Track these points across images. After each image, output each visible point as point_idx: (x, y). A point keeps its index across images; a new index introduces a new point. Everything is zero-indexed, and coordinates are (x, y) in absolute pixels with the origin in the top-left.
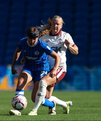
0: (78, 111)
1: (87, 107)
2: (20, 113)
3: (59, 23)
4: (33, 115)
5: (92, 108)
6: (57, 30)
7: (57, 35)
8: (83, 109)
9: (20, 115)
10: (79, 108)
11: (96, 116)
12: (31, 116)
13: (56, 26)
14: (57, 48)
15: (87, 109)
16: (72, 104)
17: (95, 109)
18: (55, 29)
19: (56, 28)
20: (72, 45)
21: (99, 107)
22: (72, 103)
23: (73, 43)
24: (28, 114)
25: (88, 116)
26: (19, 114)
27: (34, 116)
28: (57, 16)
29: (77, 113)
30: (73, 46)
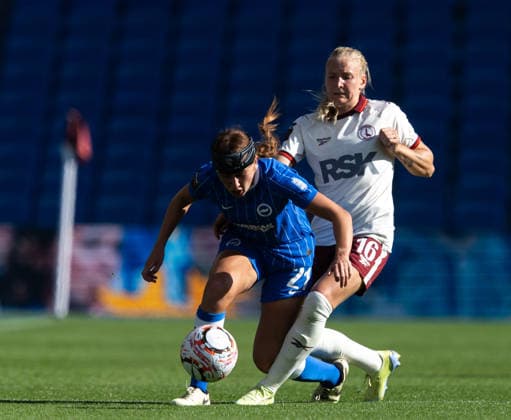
0: (416, 389)
1: (447, 376)
2: (207, 397)
3: (351, 71)
4: (255, 404)
5: (463, 381)
6: (348, 97)
7: (354, 112)
8: (432, 382)
9: (208, 403)
10: (418, 381)
11: (478, 409)
12: (248, 406)
13: (340, 84)
14: (358, 156)
15: (444, 384)
16: (398, 363)
17: (473, 383)
18: (339, 94)
19: (342, 90)
20: (411, 145)
21: (487, 377)
22: (399, 360)
23: (415, 136)
24: (237, 399)
25: (450, 407)
26: (204, 402)
27: (258, 406)
28: (341, 48)
29: (412, 399)
30: (413, 147)
